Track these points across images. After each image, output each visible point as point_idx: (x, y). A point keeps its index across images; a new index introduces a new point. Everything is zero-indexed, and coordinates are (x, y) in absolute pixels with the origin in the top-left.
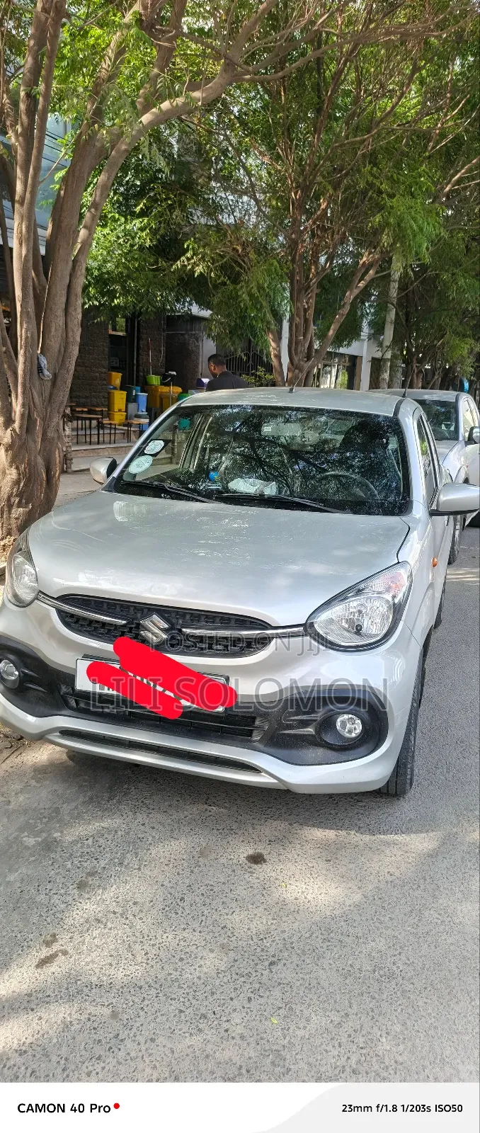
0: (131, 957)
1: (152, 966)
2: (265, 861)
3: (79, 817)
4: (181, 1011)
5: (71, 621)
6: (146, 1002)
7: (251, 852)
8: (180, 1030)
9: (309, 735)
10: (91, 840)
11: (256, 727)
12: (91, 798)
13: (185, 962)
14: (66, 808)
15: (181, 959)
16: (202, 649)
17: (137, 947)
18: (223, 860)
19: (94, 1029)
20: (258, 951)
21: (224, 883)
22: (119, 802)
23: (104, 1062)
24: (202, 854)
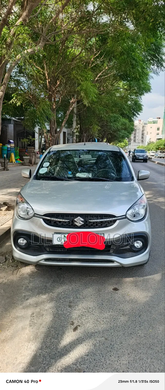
0: (99, 323)
1: (107, 324)
2: (119, 290)
3: (54, 287)
4: (124, 334)
5: (48, 222)
6: (112, 334)
7: (113, 288)
8: (127, 339)
9: (128, 249)
10: (63, 293)
11: (112, 248)
12: (54, 281)
13: (115, 321)
14: (48, 285)
15: (114, 320)
16: (94, 226)
17: (99, 320)
18: (106, 291)
19: (103, 344)
20: (133, 314)
21: (111, 298)
22: (63, 280)
23: (112, 352)
24: (99, 291)
